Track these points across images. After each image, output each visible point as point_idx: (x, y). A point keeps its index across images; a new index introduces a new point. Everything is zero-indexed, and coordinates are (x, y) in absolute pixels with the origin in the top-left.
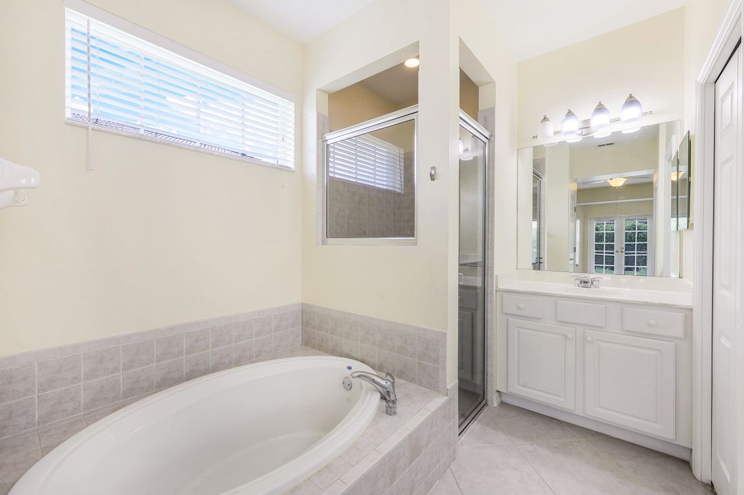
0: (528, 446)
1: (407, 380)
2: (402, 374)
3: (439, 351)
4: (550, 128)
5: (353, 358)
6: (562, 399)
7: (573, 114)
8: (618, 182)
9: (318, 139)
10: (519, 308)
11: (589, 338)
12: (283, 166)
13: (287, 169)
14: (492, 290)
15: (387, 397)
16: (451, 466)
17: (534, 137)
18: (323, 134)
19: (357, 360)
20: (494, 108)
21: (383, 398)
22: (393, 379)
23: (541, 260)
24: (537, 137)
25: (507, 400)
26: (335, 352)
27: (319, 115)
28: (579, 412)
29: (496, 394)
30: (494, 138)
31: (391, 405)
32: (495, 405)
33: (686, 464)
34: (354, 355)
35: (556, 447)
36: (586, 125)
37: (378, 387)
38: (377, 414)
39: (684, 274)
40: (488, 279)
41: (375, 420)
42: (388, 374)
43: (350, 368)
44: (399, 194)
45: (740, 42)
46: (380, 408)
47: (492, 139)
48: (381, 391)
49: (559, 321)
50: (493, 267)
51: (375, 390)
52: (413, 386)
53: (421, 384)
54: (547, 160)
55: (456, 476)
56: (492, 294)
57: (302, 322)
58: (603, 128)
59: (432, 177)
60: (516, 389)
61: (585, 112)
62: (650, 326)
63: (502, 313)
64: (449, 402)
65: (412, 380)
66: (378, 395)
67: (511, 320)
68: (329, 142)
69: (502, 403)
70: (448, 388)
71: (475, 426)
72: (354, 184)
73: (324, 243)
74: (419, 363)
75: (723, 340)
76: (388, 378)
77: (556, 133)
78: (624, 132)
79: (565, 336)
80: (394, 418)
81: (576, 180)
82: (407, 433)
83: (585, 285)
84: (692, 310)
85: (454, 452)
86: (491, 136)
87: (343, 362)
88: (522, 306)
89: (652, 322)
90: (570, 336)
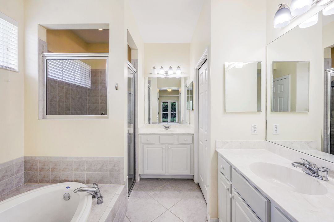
0: (153, 193)
1: (103, 184)
2: (101, 182)
3: (120, 166)
4: (156, 71)
5: (69, 181)
6: (162, 171)
7: (163, 68)
8: (169, 90)
9: (39, 54)
10: (147, 140)
11: (170, 148)
12: (8, 68)
13: (11, 70)
14: (137, 135)
15: (96, 196)
16: (126, 215)
17: (150, 73)
18: (43, 52)
19: (72, 181)
20: (138, 60)
21: (94, 197)
22: (97, 185)
23: (150, 119)
24: (151, 73)
25: (142, 177)
26: (56, 181)
27: (40, 41)
28: (167, 174)
29: (139, 176)
30: (138, 72)
31: (100, 199)
32: (139, 181)
33: (192, 180)
34: (70, 179)
35: (161, 189)
36: (166, 72)
37: (91, 192)
38: (92, 206)
39: (191, 123)
40: (136, 130)
41: (92, 209)
42: (94, 184)
43: (68, 188)
44: (89, 89)
45: (207, 59)
46: (93, 203)
47: (137, 72)
48: (92, 194)
49: (161, 143)
50: (137, 125)
51: (89, 195)
52: (107, 185)
53: (111, 183)
54: (152, 81)
55: (129, 217)
56: (137, 136)
57: (25, 169)
58: (171, 75)
59: (116, 88)
60: (147, 172)
61: (166, 68)
62: (185, 141)
63: (141, 143)
64: (125, 187)
65: (107, 183)
66: (91, 196)
67: (145, 145)
68: (47, 58)
69: (141, 179)
70: (125, 181)
71: (133, 192)
72: (62, 83)
73: (44, 118)
74: (110, 174)
75: (201, 143)
76: (95, 186)
77: (158, 73)
78: (176, 77)
79: (163, 148)
80: (102, 204)
81: (159, 88)
82: (111, 209)
83: (167, 129)
84: (194, 134)
85: (127, 207)
86: (137, 71)
87: (63, 186)
88: (148, 139)
89: (185, 140)
90: (164, 148)
